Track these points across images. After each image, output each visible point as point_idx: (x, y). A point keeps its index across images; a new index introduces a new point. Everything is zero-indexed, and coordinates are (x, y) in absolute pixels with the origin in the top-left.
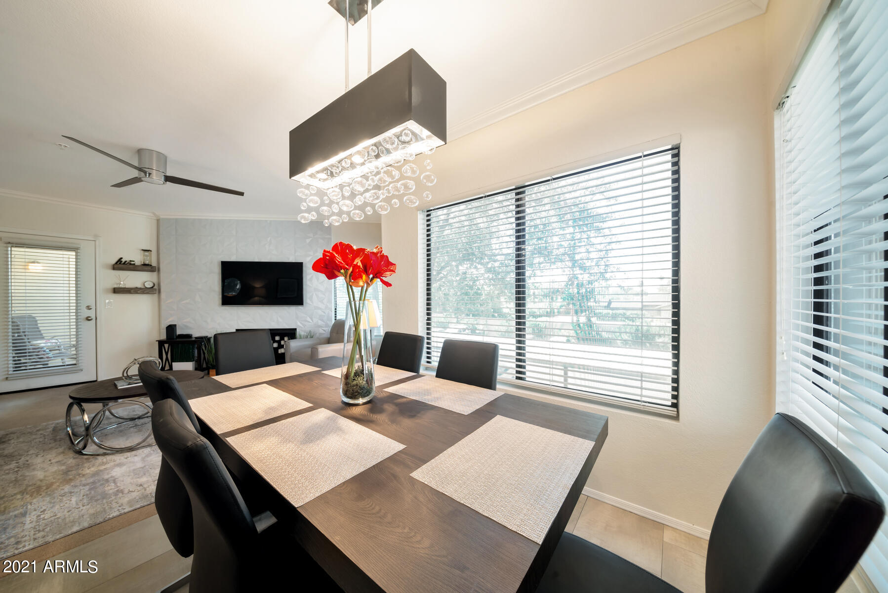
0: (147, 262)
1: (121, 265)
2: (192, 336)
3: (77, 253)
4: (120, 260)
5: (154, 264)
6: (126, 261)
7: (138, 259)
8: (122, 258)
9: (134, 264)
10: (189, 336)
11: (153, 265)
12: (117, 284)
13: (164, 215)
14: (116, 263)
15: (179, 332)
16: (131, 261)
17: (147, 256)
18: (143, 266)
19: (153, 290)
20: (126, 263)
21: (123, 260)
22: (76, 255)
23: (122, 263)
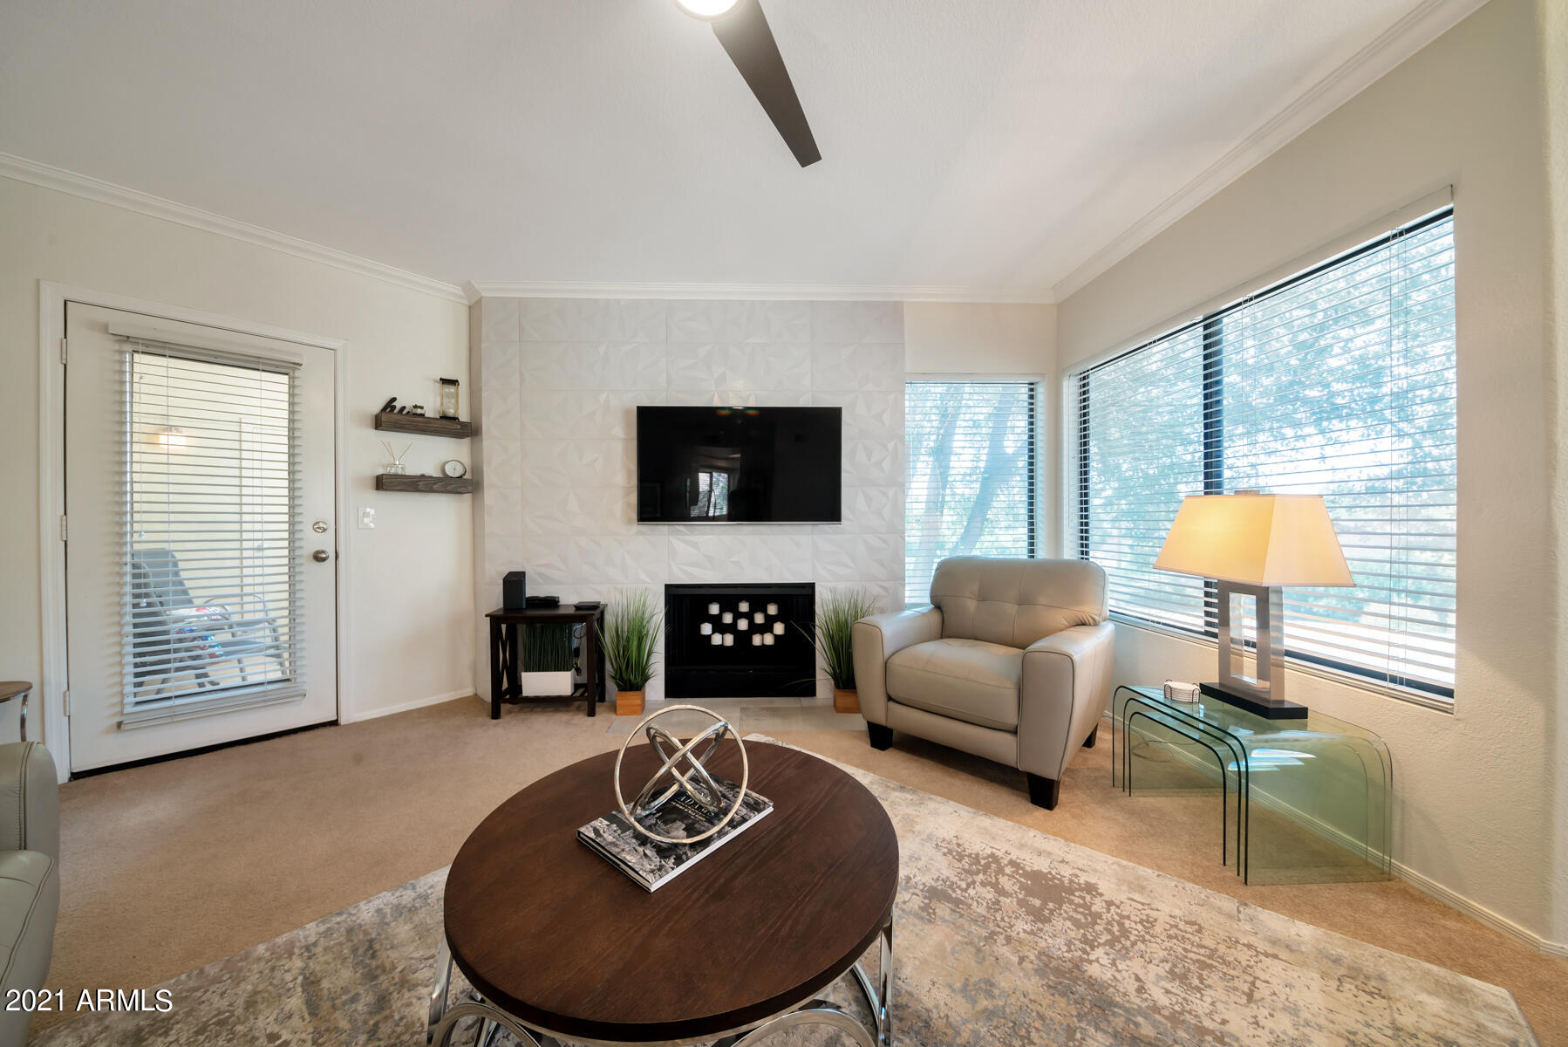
0: (451, 412)
1: (392, 418)
2: (559, 602)
3: (292, 379)
4: (390, 405)
5: (464, 417)
6: (404, 408)
7: (431, 404)
8: (394, 399)
9: (423, 415)
10: (552, 602)
11: (461, 420)
12: (385, 467)
13: (488, 289)
14: (384, 409)
15: (531, 591)
16: (415, 407)
17: (448, 395)
18: (444, 422)
19: (463, 485)
20: (405, 412)
21: (398, 404)
22: (292, 386)
23: (396, 411)
